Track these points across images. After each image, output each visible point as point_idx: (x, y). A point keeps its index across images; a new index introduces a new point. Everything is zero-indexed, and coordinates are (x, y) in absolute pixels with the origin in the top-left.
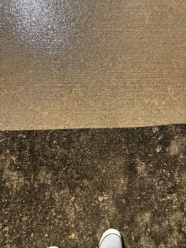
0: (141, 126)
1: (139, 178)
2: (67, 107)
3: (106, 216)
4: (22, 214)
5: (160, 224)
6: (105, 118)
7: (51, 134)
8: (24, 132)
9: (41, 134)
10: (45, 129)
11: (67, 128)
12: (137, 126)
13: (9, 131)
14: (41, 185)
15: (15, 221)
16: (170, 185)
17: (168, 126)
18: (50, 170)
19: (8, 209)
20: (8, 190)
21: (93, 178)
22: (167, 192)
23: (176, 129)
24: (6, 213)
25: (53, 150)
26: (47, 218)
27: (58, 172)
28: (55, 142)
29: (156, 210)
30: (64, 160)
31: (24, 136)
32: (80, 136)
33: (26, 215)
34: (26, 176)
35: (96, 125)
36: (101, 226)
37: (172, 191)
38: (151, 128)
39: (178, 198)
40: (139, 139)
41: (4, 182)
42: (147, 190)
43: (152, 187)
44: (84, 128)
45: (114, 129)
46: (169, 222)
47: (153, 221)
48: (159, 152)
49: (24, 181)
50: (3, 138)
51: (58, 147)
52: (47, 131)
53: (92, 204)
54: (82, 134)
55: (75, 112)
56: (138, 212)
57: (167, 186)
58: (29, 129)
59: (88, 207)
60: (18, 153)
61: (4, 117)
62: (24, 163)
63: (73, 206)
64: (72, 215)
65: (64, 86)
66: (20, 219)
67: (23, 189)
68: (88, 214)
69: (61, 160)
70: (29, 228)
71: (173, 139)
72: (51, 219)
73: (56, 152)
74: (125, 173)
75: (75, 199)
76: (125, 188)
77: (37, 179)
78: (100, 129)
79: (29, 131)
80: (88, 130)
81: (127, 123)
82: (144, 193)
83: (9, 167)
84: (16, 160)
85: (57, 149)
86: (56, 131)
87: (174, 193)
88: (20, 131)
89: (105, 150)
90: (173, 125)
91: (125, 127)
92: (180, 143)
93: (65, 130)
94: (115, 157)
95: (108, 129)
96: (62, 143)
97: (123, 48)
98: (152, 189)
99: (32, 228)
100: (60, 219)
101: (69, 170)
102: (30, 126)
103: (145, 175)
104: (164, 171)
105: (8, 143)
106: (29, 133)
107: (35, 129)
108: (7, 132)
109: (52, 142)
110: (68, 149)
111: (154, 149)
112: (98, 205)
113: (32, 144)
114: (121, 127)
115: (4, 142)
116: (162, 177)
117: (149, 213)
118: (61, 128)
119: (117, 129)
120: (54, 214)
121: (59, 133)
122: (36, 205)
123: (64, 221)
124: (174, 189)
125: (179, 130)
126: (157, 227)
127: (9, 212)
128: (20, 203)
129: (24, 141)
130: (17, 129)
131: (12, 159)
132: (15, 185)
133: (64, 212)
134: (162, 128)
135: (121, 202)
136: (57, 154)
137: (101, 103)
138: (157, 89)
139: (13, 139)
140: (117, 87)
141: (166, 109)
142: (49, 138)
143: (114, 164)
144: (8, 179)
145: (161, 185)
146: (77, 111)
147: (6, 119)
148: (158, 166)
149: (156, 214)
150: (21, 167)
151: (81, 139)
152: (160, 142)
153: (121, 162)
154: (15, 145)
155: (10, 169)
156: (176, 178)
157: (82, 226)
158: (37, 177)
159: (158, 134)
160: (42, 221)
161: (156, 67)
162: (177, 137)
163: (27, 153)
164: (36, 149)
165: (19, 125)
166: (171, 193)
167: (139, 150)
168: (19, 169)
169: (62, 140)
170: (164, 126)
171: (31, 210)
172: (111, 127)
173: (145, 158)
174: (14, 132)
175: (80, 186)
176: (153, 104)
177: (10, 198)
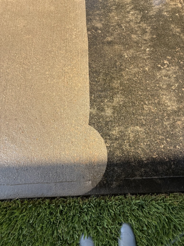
0: (87, 39)
1: (115, 40)
2: (76, 74)
3: (135, 54)
4: (138, 94)
5: (137, 31)
6: (83, 55)
7: (92, 82)
8: (91, 96)
9: (92, 87)
10: (89, 85)
11: (88, 74)
12: (88, 41)
13: (90, 104)
14: (121, 86)
15: (142, 98)
16: (117, 27)
17: (87, 28)
18: (112, 81)
19: (135, 102)
20: (125, 103)
21: (115, 60)
22: (121, 28)
23: (89, 24)
24: (137, 103)
25: (101, 80)
26: (139, 81)
27: (113, 77)
28: (96, 80)
29: (130, 33)
30: (106, 75)
31: (93, 95)
32: (93, 67)
33: (138, 92)
34: (116, 93)
35: (86, 59)
36: (141, 56)
37: (120, 26)
38: (89, 35)
39: (124, 24)
40: (94, 40)
41: (120, 105)
42: (120, 36)
43: (119, 34)
44: (88, 65)
45: (89, 51)
46: (135, 27)
47: (136, 34)
48: (101, 31)
49: (119, 94)
50: (94, 107)
51: (99, 77)
52: (90, 84)
53: (130, 60)
54: (91, 66)
55: (79, 70)
56: (132, 40)
57: (118, 28)
58: (89, 93)
59: (131, 62)
60: (103, 98)
61: (82, 107)
62: (109, 95)
63: (131, 69)
64: (136, 70)
65: (64, 76)
66: (140, 96)
67: (123, 95)
68: (135, 62)
69: (106, 76)
70: (145, 90)
71: (94, 25)
72: (139, 80)
73: (102, 79)
74: (112, 46)
75: (128, 68)
76: (120, 46)
77: (118, 88)
78: (89, 58)
79: (90, 93)
80: (89, 63)
81: (85, 45)
82: (122, 37)
83: (111, 103)
84: (107, 99)
85: (100, 78)
86: (90, 79)
87: (121, 25)
88: (90, 98)
89: (100, 55)
90: (87, 25)
91: (88, 46)
92: (96, 23)
93: (89, 74)
94: (104, 50)
95: (89, 53)
96: (97, 76)
97: (44, 47)
98: (120, 34)
99: (145, 89)
100: (139, 75)
101: (112, 72)
102: (87, 93)
103: (113, 37)
104: (110, 29)
105: (97, 104)
106: (91, 93)
107: (89, 90)
108: (91, 105)
109: (97, 81)
110: (100, 72)
111: (99, 33)
112: (130, 57)
113: (98, 91)
114: (88, 48)
115: (96, 107)
116: (113, 30)
117: (132, 35)
118: (89, 77)
119: (89, 49)
120: (136, 78)
121: (91, 77)
122: (132, 87)
123: (139, 73)
124: (119, 25)
125: (89, 23)
126: (138, 32)
127: (137, 101)
128: (131, 96)
129: (96, 95)
130: (89, 100)
131: (107, 101)
132: (122, 99)
133: (134, 73)
134: (88, 30)
135: (127, 47)
136: (103, 78)
137: (74, 57)
138: (68, 32)
139: (95, 101)
140: (66, 50)
141: (79, 29)
142: (94, 82)
143: (108, 51)
144: (118, 103)
145: (117, 30)
146: (79, 69)
147: (82, 106)
148: (108, 32)
149: (132, 32)
150: (111, 96)
151: (94, 66)
152: (96, 31)
153: (106, 48)
154: (98, 100)
155: (112, 102)
156: (114, 24)
157: (142, 65)
158: (117, 88)
159: (91, 32)
160: (140, 84)
161: (56, 33)
162: (93, 24)
163: (103, 94)
164: (100, 89)
165: (87, 98)
166: (121, 26)
167: (100, 40)
168: (112, 97)
169: (95, 76)
170: (87, 29)
171: (135, 90)
172: (88, 52)
173: (104, 37)
174: (91, 101)
175: (120, 66)
176: (75, 34)
177: (129, 101)
